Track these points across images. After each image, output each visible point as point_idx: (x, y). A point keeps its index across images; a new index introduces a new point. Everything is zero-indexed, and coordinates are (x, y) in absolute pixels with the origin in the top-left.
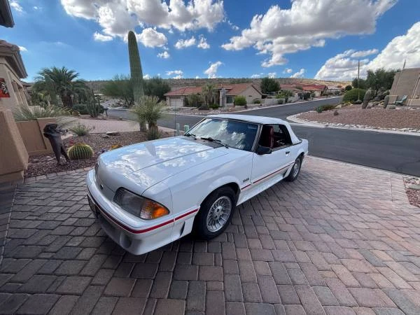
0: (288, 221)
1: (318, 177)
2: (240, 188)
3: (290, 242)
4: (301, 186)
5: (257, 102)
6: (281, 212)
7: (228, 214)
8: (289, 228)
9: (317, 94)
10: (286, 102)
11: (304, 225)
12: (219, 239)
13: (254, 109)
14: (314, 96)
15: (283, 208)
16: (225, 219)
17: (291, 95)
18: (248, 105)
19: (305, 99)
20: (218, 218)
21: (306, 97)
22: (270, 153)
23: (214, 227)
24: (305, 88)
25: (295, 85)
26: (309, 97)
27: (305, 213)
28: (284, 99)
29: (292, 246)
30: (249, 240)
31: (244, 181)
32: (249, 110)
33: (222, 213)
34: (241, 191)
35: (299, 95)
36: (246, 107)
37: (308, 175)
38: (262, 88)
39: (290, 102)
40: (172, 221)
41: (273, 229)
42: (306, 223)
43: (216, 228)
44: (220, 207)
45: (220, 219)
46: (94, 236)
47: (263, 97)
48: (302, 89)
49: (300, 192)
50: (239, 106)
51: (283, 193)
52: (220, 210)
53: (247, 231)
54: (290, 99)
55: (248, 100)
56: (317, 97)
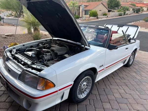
0: (127, 92)
1: (146, 64)
2: (98, 71)
3: (129, 105)
4: (135, 70)
5: (105, 15)
6: (122, 86)
7: (90, 87)
8: (127, 96)
9: (145, 9)
10: (124, 14)
11: (137, 94)
12: (84, 103)
13: (103, 19)
14: (143, 10)
15: (124, 84)
16: (88, 91)
17: (128, 10)
18: (99, 16)
19: (137, 12)
20: (84, 90)
21: (138, 11)
22: (117, 49)
23: (81, 95)
24: (137, 5)
25: (130, 3)
26: (139, 11)
27: (138, 87)
28: (123, 13)
29: (130, 107)
30: (103, 103)
31: (100, 67)
32: (100, 20)
33: (86, 87)
34: (98, 73)
35: (133, 10)
36: (97, 18)
37: (139, 63)
38: (108, 5)
39: (127, 14)
40: (57, 91)
41: (118, 97)
42: (138, 93)
43: (82, 96)
44: (85, 83)
45: (85, 90)
46: (4, 102)
47: (109, 11)
48: (135, 6)
49: (134, 74)
50: (93, 17)
51: (123, 74)
52: (85, 85)
53: (102, 98)
54: (127, 12)
55: (99, 13)
56: (145, 11)
